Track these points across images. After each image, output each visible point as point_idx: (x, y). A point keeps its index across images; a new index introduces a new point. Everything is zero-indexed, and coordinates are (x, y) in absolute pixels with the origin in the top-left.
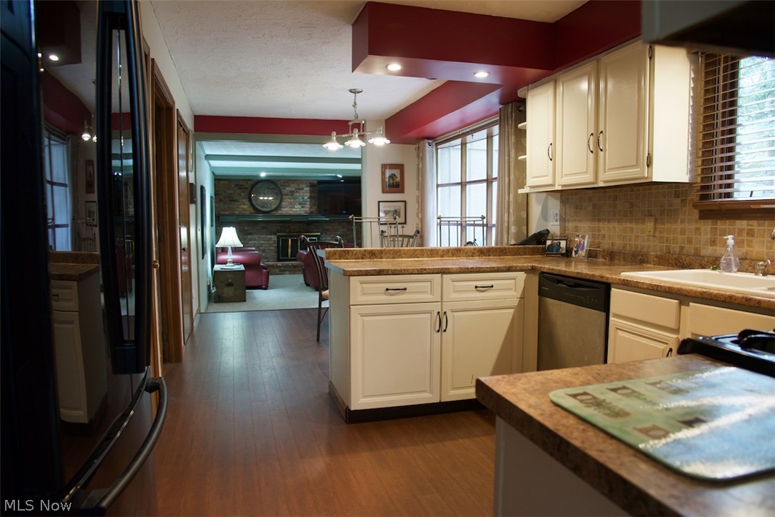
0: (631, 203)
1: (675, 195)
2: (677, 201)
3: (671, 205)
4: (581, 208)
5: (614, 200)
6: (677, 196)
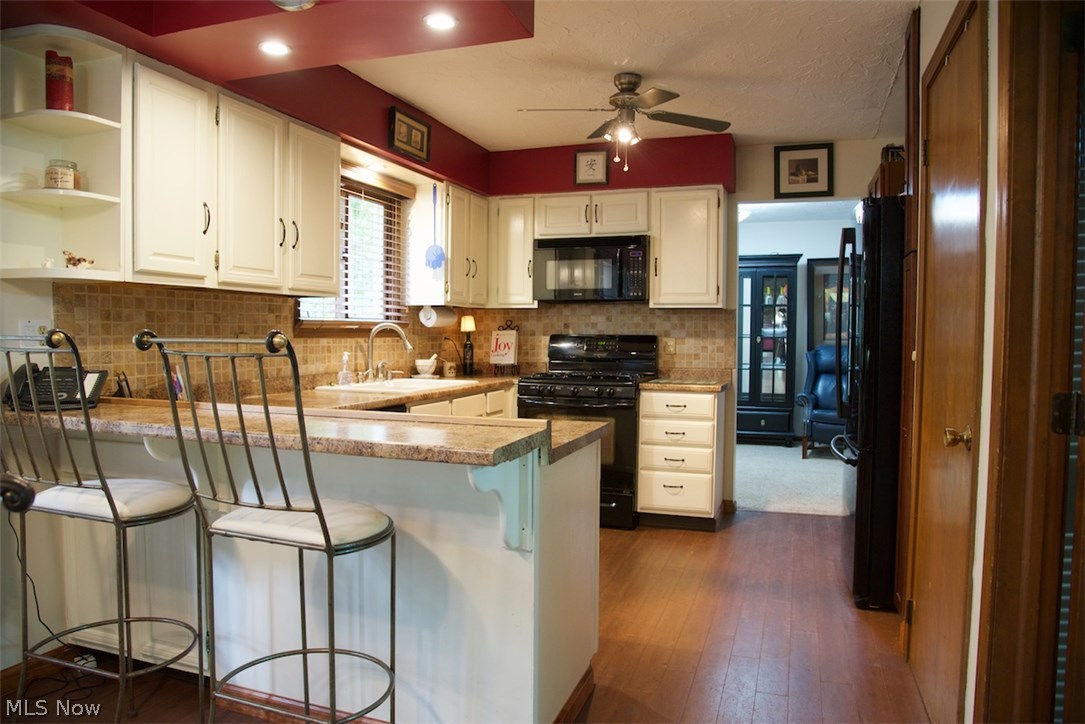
0: (215, 314)
1: (269, 309)
2: (272, 317)
3: (266, 322)
4: (118, 317)
5: (187, 309)
6: (271, 311)
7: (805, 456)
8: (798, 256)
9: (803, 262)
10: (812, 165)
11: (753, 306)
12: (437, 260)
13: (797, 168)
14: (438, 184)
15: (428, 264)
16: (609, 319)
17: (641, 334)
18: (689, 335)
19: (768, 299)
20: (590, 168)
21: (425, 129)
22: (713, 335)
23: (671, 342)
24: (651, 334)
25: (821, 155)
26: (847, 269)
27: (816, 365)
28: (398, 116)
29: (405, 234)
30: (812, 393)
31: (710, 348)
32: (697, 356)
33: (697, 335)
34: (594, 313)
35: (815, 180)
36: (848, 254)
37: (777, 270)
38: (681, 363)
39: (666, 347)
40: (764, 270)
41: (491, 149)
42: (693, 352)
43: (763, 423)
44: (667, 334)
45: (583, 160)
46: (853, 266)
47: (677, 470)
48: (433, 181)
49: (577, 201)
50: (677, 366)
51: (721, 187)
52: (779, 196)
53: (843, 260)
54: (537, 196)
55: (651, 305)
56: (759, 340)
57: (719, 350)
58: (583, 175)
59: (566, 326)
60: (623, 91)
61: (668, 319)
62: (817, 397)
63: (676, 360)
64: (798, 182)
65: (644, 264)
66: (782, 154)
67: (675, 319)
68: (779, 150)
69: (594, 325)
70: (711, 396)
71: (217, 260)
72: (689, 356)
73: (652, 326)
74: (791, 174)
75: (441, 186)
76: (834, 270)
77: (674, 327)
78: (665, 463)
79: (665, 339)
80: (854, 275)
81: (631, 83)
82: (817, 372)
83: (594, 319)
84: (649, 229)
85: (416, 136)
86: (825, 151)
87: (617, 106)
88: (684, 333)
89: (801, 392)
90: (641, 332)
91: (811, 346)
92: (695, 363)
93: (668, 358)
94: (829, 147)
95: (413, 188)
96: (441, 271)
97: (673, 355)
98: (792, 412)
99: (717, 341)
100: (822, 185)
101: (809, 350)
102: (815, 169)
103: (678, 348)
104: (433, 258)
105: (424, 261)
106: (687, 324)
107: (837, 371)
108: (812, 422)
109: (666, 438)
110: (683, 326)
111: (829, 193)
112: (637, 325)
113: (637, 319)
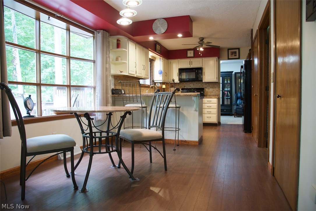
7: (235, 117)
8: (233, 72)
9: (234, 73)
10: (235, 52)
11: (222, 83)
12: (161, 73)
13: (232, 53)
14: (161, 57)
15: (159, 73)
16: (194, 85)
17: (201, 88)
18: (211, 88)
19: (226, 82)
20: (190, 54)
21: (160, 47)
22: (216, 88)
23: (207, 89)
24: (202, 88)
25: (237, 51)
26: (242, 75)
27: (237, 97)
28: (157, 45)
29: (153, 67)
30: (236, 103)
31: (215, 90)
32: (212, 92)
33: (212, 88)
34: (190, 84)
35: (236, 56)
36: (242, 71)
37: (228, 75)
38: (209, 94)
39: (206, 90)
40: (225, 75)
41: (169, 50)
42: (211, 91)
43: (225, 110)
44: (206, 88)
45: (189, 52)
46: (243, 74)
47: (210, 114)
48: (160, 57)
49: (188, 60)
50: (208, 94)
51: (217, 57)
52: (229, 59)
53: (241, 73)
54: (179, 59)
55: (203, 82)
56: (224, 91)
57: (217, 91)
58: (189, 55)
59: (184, 86)
60: (201, 41)
61: (206, 85)
62: (237, 104)
63: (208, 93)
64: (232, 56)
65: (202, 73)
66: (229, 50)
67: (208, 85)
68: (228, 49)
69: (190, 86)
70: (216, 99)
71: (136, 72)
72: (211, 92)
73: (203, 86)
74: (231, 54)
75: (161, 58)
76: (239, 75)
77: (207, 86)
78: (207, 113)
79: (206, 89)
80: (243, 76)
81: (202, 39)
82: (237, 98)
83: (190, 85)
84: (203, 66)
85: (159, 48)
86: (238, 50)
87: (200, 44)
88: (209, 87)
89: (234, 102)
90: (200, 87)
91: (236, 92)
92: (212, 93)
93: (206, 93)
94: (239, 49)
95: (155, 58)
96: (161, 75)
97: (207, 92)
98: (232, 108)
99: (216, 89)
100: (237, 57)
101: (235, 93)
102: (236, 54)
103: (208, 90)
104: (160, 72)
105: (158, 73)
106: (210, 85)
107: (241, 98)
108: (236, 109)
109: (207, 107)
110: (209, 86)
111: (239, 58)
112: (200, 86)
113: (200, 85)
